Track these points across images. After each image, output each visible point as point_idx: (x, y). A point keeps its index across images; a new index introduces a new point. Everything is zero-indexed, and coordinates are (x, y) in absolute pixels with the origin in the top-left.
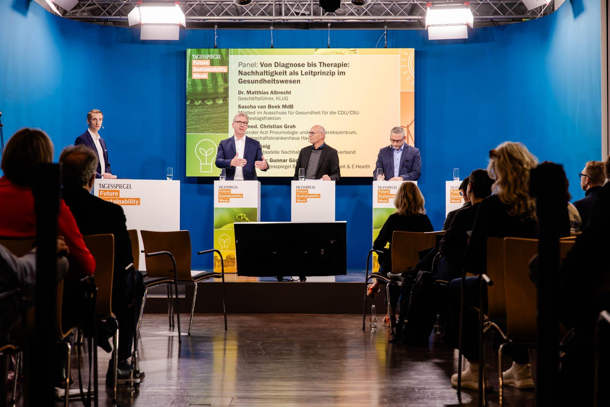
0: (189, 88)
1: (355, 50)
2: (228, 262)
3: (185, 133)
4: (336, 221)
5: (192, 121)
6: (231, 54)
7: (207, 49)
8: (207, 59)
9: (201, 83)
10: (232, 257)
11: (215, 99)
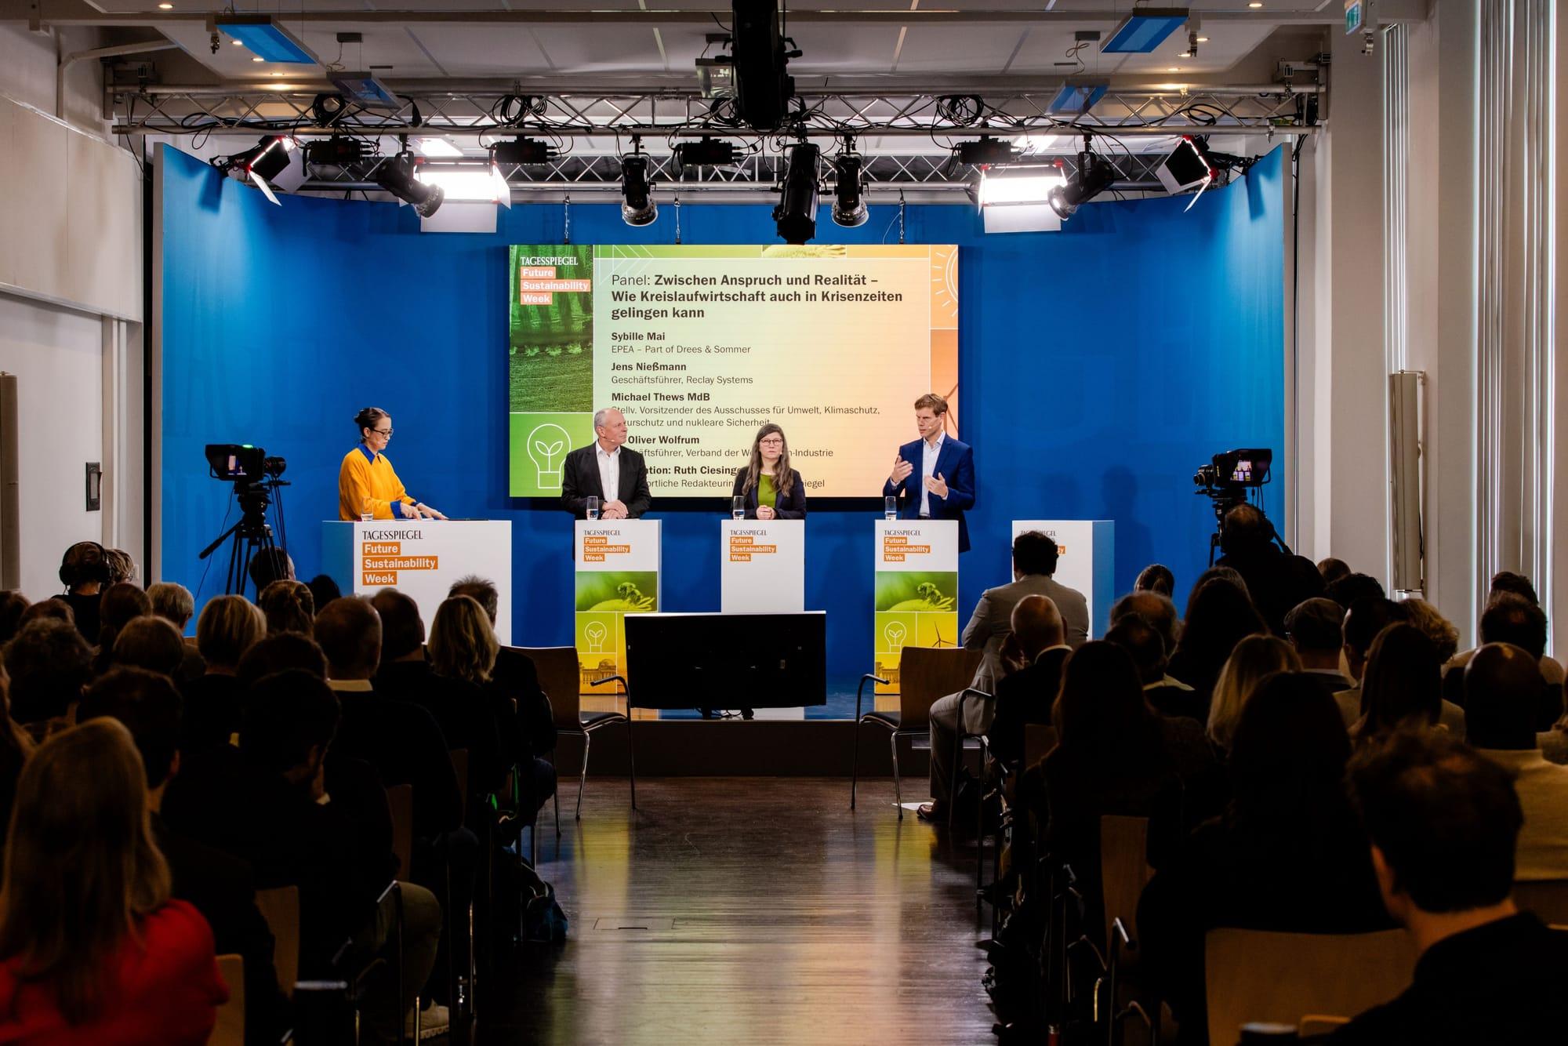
0: (514, 322)
1: (842, 248)
2: (603, 673)
3: (507, 411)
4: (805, 610)
5: (521, 387)
6: (597, 256)
7: (550, 246)
8: (549, 266)
9: (539, 311)
10: (610, 664)
11: (567, 344)
